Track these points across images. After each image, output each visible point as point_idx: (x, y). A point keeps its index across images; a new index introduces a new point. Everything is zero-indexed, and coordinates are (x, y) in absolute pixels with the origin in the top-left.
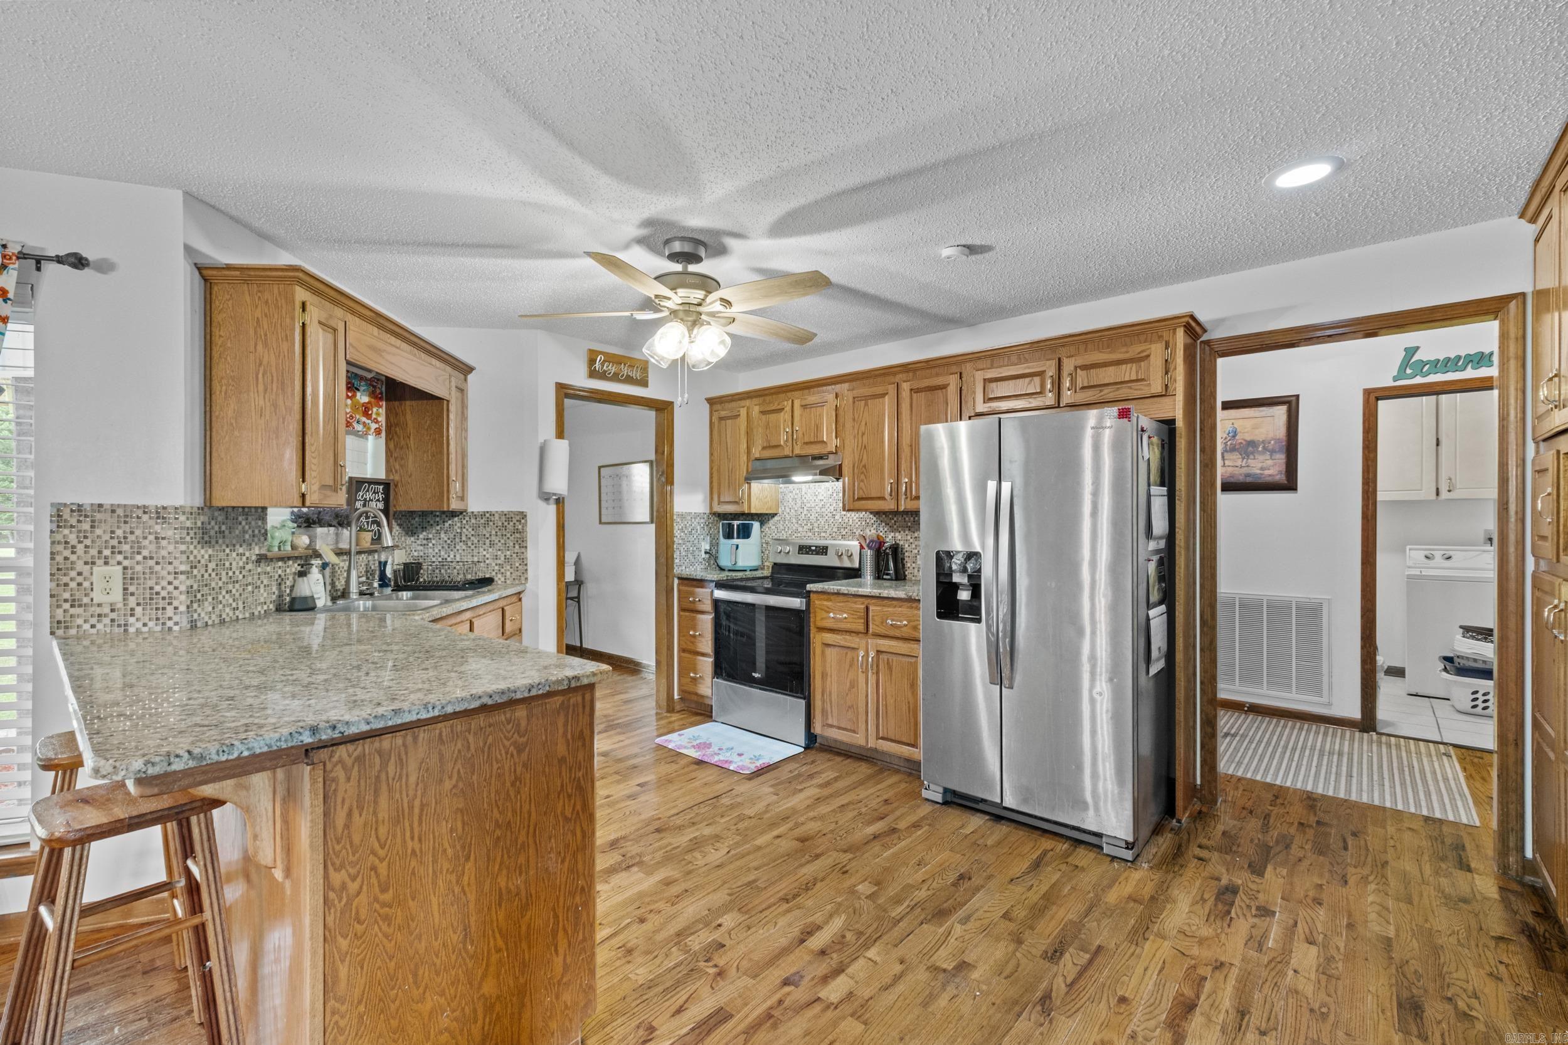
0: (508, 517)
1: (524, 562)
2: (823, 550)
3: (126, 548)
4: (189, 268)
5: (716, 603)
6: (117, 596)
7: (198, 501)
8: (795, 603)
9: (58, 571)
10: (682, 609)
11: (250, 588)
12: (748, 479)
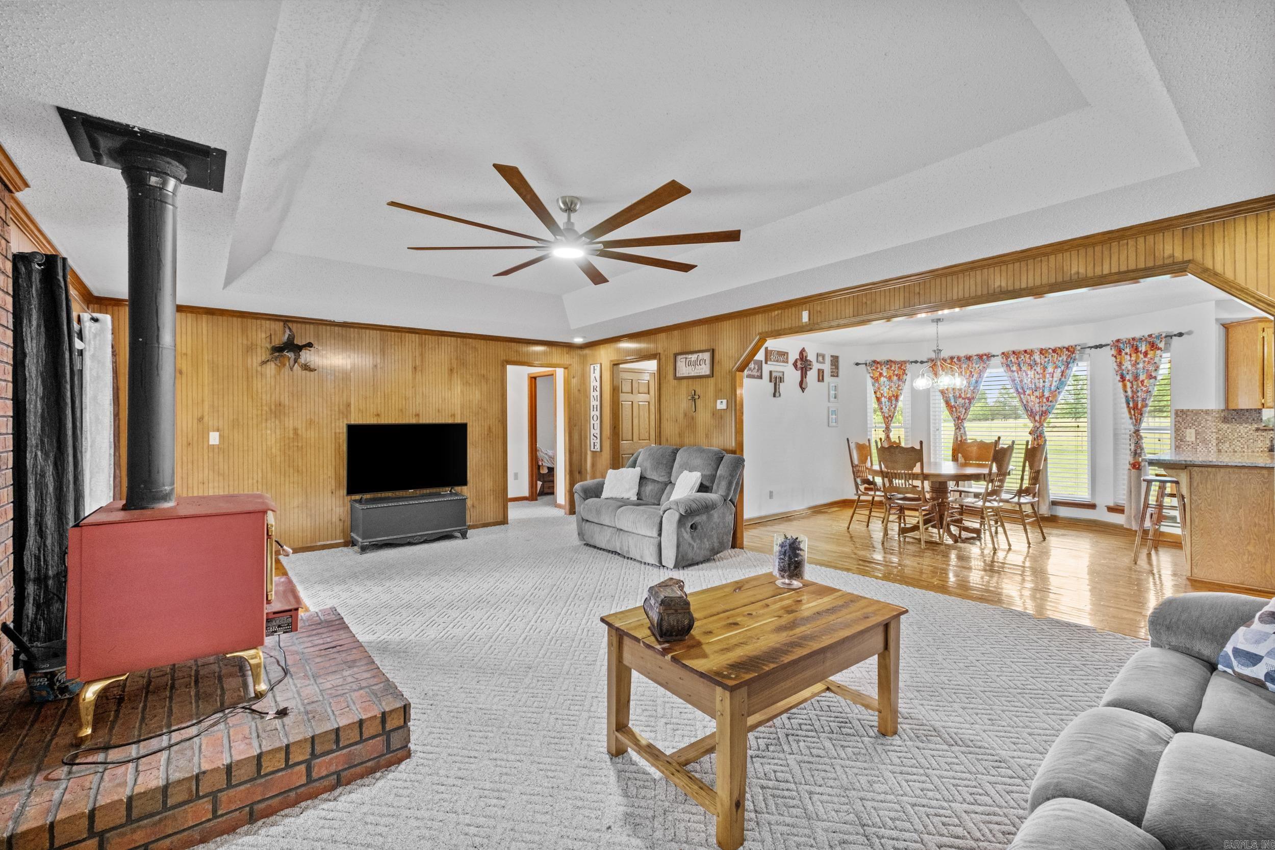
3: (1196, 423)
4: (1217, 326)
6: (1193, 439)
7: (1222, 407)
9: (1177, 430)
11: (1252, 441)
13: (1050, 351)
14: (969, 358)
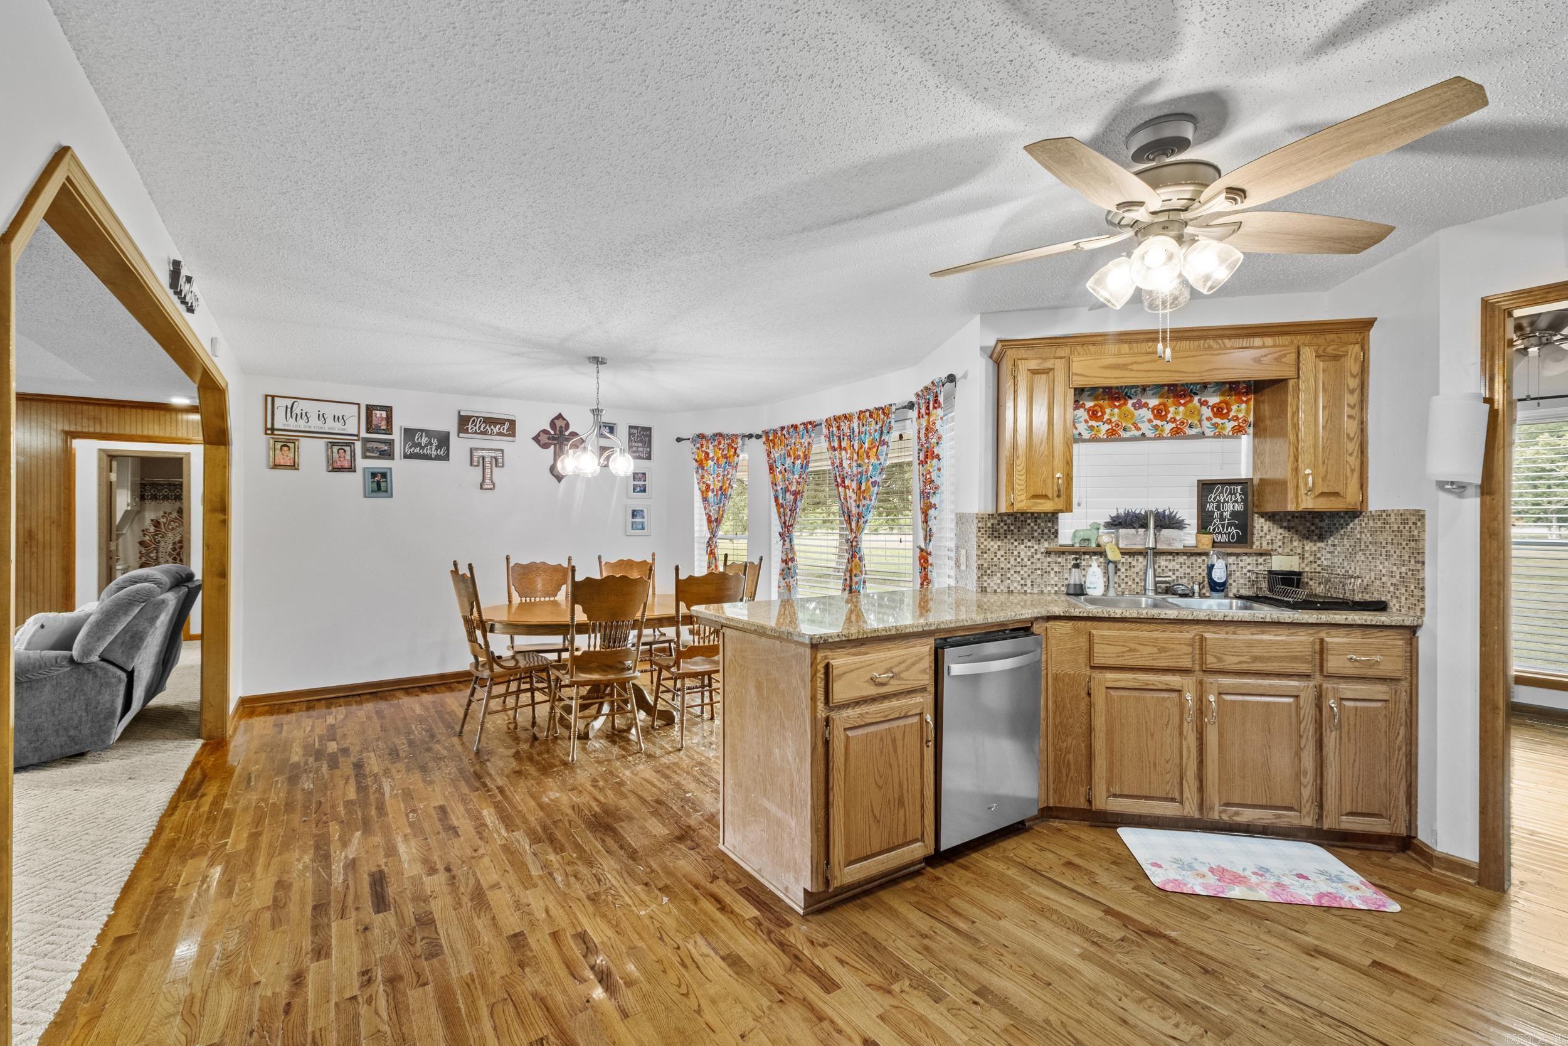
0: (1405, 517)
1: (1420, 584)
7: (992, 511)
11: (1039, 572)
13: (868, 414)
14: (795, 427)
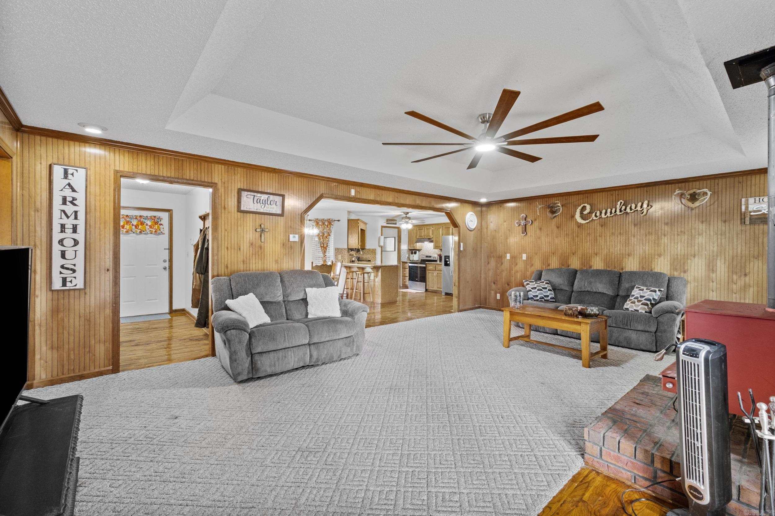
0: (373, 250)
1: (376, 257)
2: (430, 257)
3: (342, 253)
4: (347, 220)
5: (409, 266)
6: (341, 258)
7: (347, 248)
8: (424, 265)
9: (336, 256)
10: (402, 268)
12: (416, 243)
